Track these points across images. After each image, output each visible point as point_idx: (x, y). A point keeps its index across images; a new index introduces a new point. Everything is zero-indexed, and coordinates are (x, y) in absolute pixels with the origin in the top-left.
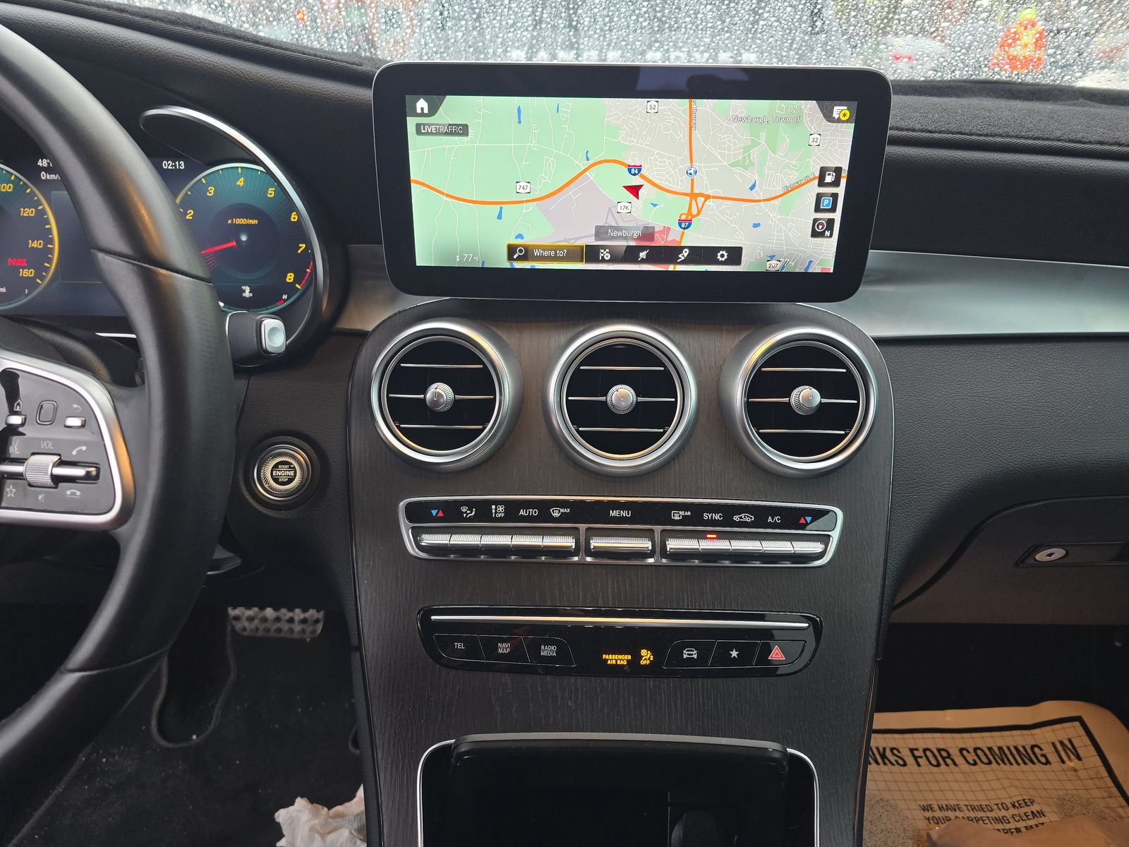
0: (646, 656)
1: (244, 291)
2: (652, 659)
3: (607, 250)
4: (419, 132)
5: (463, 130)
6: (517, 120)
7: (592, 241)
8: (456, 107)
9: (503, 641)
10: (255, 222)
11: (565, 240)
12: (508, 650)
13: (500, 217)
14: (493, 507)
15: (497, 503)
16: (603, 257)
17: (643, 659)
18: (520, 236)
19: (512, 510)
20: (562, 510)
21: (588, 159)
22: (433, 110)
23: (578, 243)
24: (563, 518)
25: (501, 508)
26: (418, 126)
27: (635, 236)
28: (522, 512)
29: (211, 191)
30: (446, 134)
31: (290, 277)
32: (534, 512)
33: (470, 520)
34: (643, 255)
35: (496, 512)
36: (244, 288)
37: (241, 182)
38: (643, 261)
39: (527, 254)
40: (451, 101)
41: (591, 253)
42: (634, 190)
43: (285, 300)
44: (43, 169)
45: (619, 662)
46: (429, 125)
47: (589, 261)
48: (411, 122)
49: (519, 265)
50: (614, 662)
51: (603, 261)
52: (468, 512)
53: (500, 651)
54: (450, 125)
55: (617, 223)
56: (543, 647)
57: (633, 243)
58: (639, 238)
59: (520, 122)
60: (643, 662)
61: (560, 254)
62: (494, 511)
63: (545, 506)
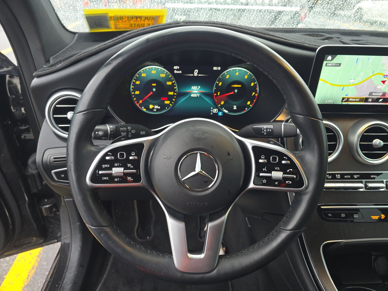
0: (383, 216)
1: (234, 107)
2: (385, 217)
3: (371, 99)
4: (326, 65)
5: (340, 65)
6: (356, 62)
7: (367, 96)
8: (340, 58)
9: (343, 213)
10: (240, 86)
11: (360, 96)
12: (344, 216)
13: (342, 90)
14: (337, 175)
15: (338, 174)
16: (369, 101)
17: (382, 217)
18: (347, 95)
19: (342, 176)
20: (357, 176)
21: (373, 73)
22: (332, 59)
23: (363, 97)
24: (358, 178)
25: (339, 176)
26: (326, 64)
27: (380, 95)
28: (345, 177)
29: (228, 77)
30: (334, 66)
31: (249, 103)
32: (349, 177)
33: (330, 179)
34: (381, 100)
35: (338, 177)
36: (234, 106)
37: (237, 74)
38: (381, 102)
39: (348, 100)
40: (339, 57)
41: (366, 100)
42: (384, 82)
43: (246, 110)
44: (175, 69)
45: (376, 218)
46: (330, 63)
47: (365, 102)
48: (325, 63)
49: (344, 103)
50: (374, 218)
51: (369, 102)
52: (329, 177)
53: (342, 216)
54: (336, 63)
55: (376, 91)
56: (354, 215)
57: (379, 97)
58: (381, 96)
59: (357, 63)
60: (382, 218)
61: (357, 100)
62: (337, 176)
63: (352, 175)
